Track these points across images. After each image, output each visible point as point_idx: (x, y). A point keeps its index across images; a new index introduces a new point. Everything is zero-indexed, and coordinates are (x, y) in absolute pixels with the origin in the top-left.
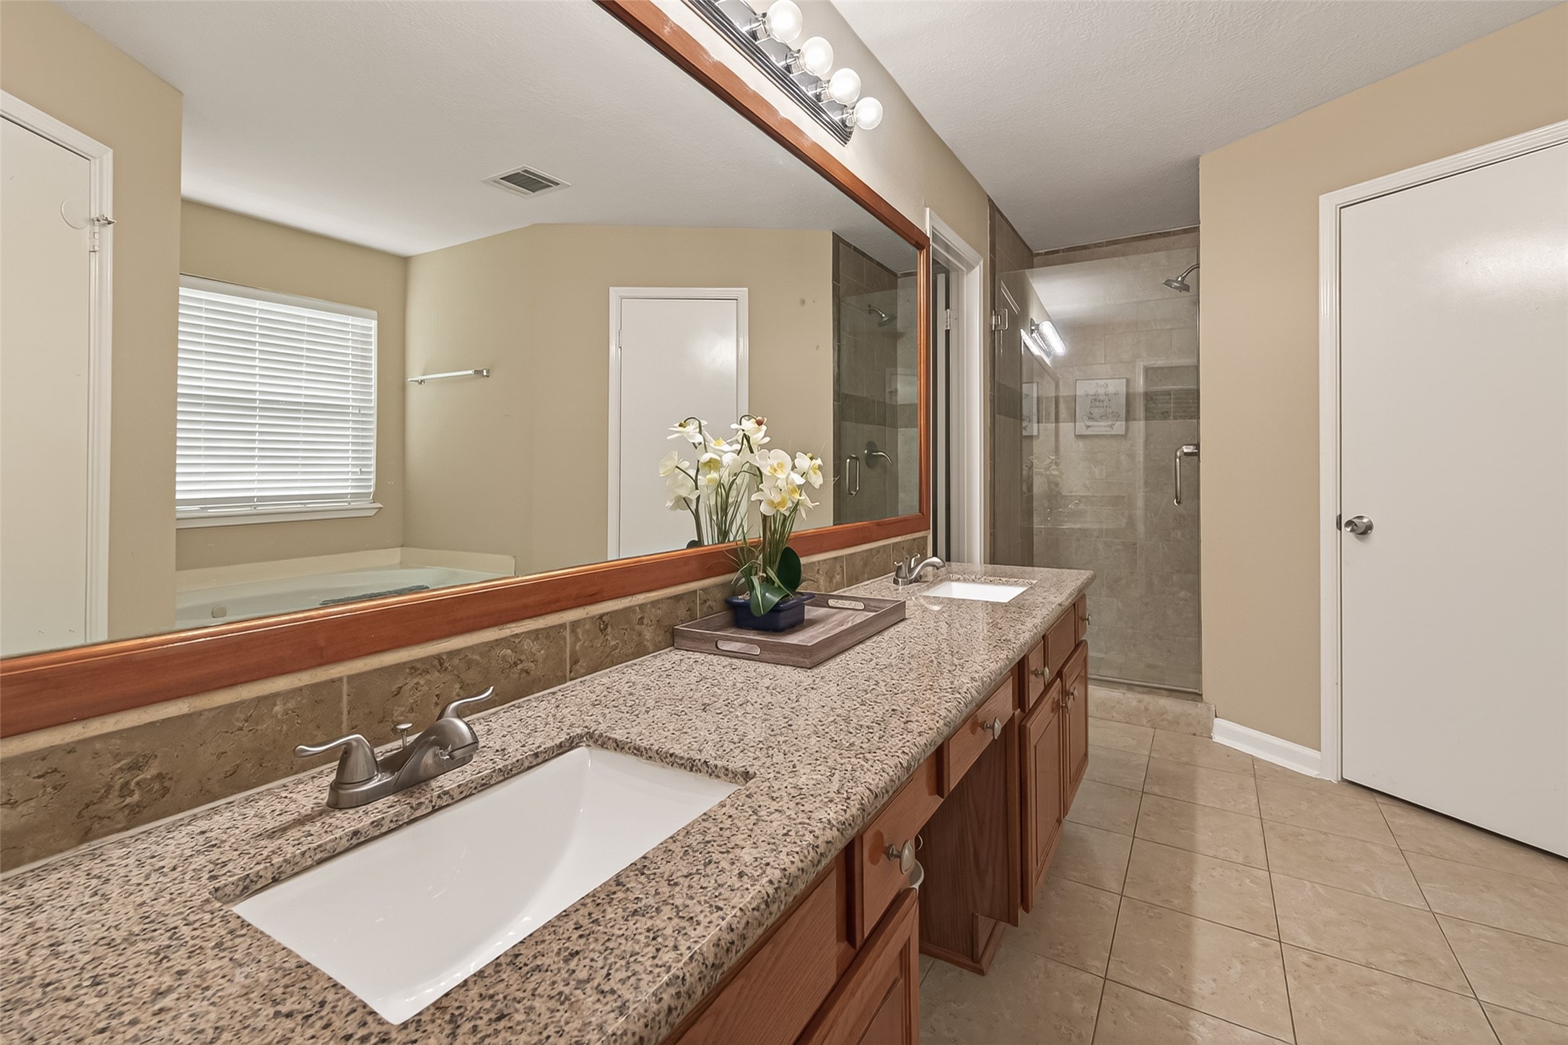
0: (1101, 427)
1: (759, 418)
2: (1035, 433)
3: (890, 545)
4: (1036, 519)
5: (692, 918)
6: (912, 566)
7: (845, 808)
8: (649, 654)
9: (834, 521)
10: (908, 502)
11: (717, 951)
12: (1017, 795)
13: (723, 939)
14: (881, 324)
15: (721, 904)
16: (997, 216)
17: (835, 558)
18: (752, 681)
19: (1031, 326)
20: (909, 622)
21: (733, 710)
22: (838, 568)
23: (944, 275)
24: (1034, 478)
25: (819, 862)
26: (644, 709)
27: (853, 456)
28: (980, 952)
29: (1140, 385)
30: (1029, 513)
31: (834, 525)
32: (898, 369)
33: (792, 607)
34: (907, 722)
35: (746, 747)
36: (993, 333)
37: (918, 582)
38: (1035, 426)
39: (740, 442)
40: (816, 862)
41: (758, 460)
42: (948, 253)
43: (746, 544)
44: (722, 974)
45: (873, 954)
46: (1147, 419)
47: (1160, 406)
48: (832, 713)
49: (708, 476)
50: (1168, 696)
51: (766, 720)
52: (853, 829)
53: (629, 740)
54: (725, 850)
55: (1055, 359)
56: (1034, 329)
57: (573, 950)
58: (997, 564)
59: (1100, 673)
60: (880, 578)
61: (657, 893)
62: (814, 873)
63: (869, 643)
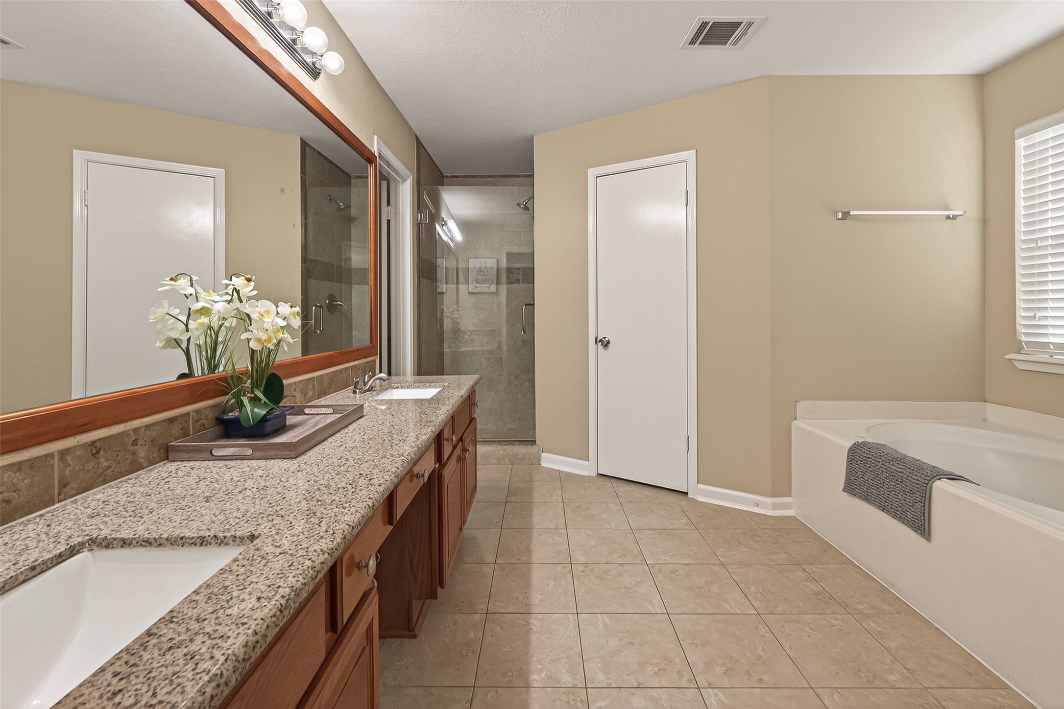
0: (483, 288)
1: (248, 276)
2: (445, 291)
3: (349, 367)
4: (445, 345)
5: (222, 636)
6: (366, 380)
7: (332, 539)
8: (144, 469)
9: (302, 353)
10: (360, 336)
11: (246, 650)
12: (437, 517)
13: (250, 641)
14: (339, 210)
15: (245, 620)
16: (421, 148)
17: (309, 379)
18: (248, 474)
19: (442, 222)
20: (366, 418)
21: (233, 496)
22: (311, 387)
23: (386, 182)
24: (444, 320)
25: (316, 577)
26: (146, 511)
27: (318, 305)
28: (414, 624)
29: (504, 263)
30: (441, 342)
31: (302, 356)
32: (352, 243)
33: (277, 417)
34: (371, 479)
35: (250, 519)
36: (419, 225)
37: (370, 391)
38: (445, 286)
39: (231, 294)
40: (314, 577)
41: (247, 308)
42: (388, 167)
43: (235, 373)
44: (250, 664)
45: (348, 635)
46: (508, 283)
47: (515, 276)
48: (316, 484)
49: (199, 321)
50: (519, 445)
51: (263, 498)
52: (338, 551)
53: (137, 536)
54: (242, 587)
55: (456, 244)
56: (444, 224)
57: (114, 691)
58: (422, 375)
59: (483, 437)
60: (342, 391)
61: (188, 630)
62: (313, 584)
63: (339, 435)
